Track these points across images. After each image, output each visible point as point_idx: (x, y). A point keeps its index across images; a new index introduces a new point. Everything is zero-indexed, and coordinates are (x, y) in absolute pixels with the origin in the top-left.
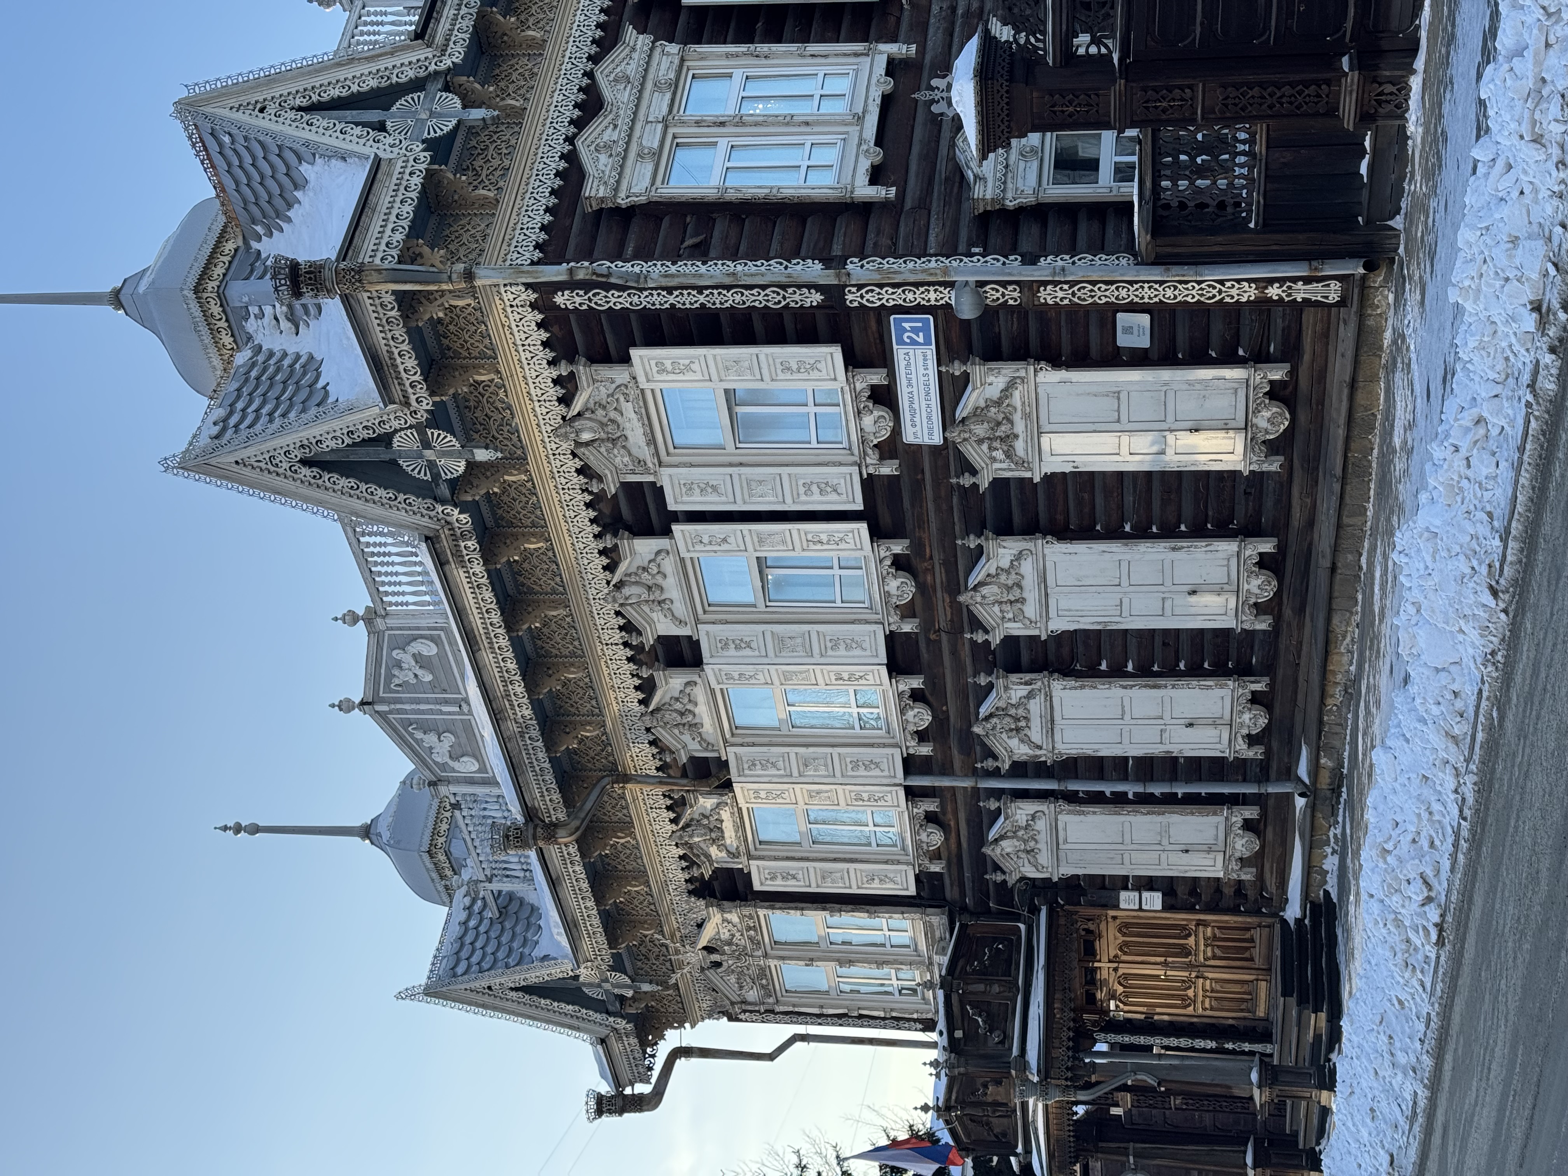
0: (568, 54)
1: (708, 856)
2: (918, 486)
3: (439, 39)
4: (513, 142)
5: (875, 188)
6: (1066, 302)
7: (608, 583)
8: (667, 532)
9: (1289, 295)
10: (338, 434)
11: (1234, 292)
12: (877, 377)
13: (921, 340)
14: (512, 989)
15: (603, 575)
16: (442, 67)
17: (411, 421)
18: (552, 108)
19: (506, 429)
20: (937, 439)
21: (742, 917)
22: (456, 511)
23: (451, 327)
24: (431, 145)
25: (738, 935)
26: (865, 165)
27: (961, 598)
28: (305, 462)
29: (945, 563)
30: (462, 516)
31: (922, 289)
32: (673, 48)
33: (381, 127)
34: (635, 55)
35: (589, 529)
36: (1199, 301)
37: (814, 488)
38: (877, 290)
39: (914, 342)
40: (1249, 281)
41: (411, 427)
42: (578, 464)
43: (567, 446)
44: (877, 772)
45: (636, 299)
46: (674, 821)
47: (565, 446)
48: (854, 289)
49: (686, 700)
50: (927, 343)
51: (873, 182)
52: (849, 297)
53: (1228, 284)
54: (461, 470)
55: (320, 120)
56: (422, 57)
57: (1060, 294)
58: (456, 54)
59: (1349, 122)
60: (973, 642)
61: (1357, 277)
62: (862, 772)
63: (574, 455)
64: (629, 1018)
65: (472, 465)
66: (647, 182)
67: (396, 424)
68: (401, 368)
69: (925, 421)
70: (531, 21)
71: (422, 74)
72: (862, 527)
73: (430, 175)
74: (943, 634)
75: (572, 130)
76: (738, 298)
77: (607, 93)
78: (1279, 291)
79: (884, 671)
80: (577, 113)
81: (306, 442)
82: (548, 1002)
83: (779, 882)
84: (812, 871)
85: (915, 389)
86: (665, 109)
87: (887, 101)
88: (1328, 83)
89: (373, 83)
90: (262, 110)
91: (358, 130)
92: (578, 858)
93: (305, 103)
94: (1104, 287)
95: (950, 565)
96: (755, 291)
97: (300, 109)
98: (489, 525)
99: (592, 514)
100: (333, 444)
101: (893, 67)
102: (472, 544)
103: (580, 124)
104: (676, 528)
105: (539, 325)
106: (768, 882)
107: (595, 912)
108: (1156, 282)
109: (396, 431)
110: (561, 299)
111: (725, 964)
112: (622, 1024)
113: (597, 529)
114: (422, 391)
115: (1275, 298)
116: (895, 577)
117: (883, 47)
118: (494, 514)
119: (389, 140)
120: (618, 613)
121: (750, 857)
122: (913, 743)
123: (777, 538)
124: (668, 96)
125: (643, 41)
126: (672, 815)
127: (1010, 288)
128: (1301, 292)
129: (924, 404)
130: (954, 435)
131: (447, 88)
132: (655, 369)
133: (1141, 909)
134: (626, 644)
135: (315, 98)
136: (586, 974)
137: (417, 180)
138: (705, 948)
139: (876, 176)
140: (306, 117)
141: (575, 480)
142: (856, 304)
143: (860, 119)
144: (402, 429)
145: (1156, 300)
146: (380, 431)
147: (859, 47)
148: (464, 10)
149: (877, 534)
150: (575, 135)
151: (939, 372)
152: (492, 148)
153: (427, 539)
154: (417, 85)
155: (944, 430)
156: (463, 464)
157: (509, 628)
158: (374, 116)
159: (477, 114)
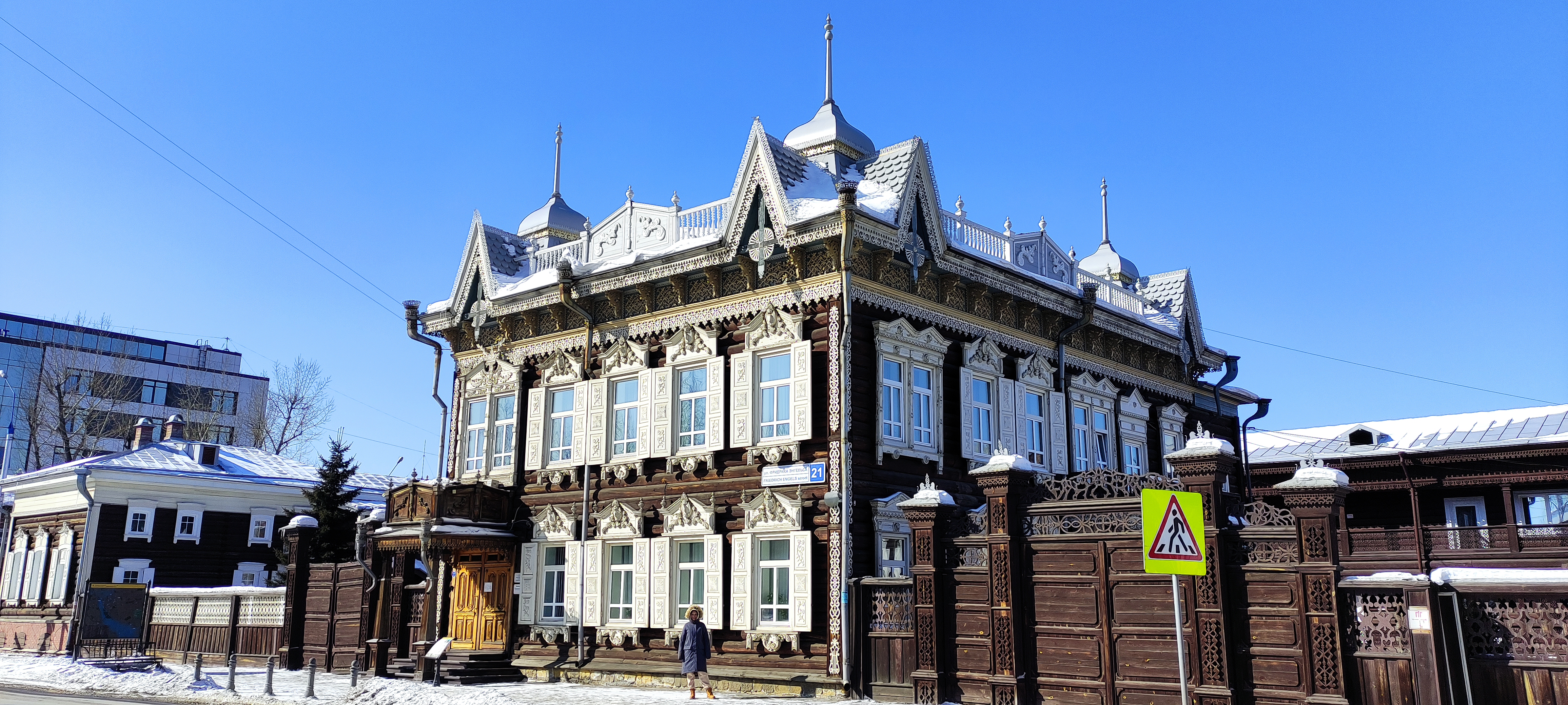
0: (939, 314)
1: (548, 367)
2: (741, 474)
3: (947, 257)
4: (902, 288)
5: (882, 455)
6: (831, 545)
7: (694, 324)
8: (719, 354)
9: (833, 649)
10: (772, 203)
11: (835, 624)
12: (795, 456)
13: (813, 476)
14: (478, 266)
15: (697, 322)
16: (936, 258)
17: (778, 238)
18: (916, 307)
19: (772, 280)
20: (763, 484)
21: (513, 382)
22: (734, 256)
23: (821, 258)
24: (903, 252)
25: (503, 380)
26: (892, 451)
27: (684, 495)
28: (758, 187)
29: (701, 487)
30: (731, 258)
31: (838, 477)
32: (941, 363)
33: (910, 230)
34: (939, 345)
35: (721, 316)
36: (830, 607)
37: (742, 424)
38: (838, 456)
39: (812, 473)
40: (840, 631)
41: (775, 237)
42: (754, 313)
43: (763, 309)
44: (592, 452)
45: (834, 344)
46: (567, 351)
47: (763, 307)
48: (838, 445)
49: (632, 359)
51: (884, 454)
52: (834, 443)
53: (839, 621)
54: (753, 259)
55: (912, 203)
56: (940, 249)
57: (835, 542)
58: (941, 264)
59: (914, 674)
60: (661, 500)
61: (841, 681)
62: (593, 444)
63: (759, 311)
64: (459, 325)
65: (755, 264)
66: (885, 350)
67: (776, 230)
68: (805, 235)
69: (774, 478)
70: (953, 298)
71: (933, 249)
72: (721, 447)
73: (890, 251)
74: (665, 485)
75: (907, 316)
76: (834, 391)
77: (923, 332)
78: (835, 645)
79: (647, 456)
80: (914, 318)
81: (768, 188)
82: (470, 284)
83: (534, 402)
84: (539, 418)
85: (789, 473)
86: (915, 358)
87: (918, 461)
88: (932, 665)
89: (929, 227)
90: (917, 176)
91: (909, 220)
92: (550, 303)
93: (921, 196)
94: (838, 563)
95: (700, 489)
96: (837, 399)
97: (918, 194)
98: (724, 269)
99: (729, 318)
100: (767, 200)
101: (934, 464)
102: (717, 262)
103: (910, 319)
104: (722, 358)
105: (822, 299)
106: (533, 397)
107: (520, 310)
108: (840, 587)
109: (773, 230)
110: (834, 310)
111: (488, 373)
112: (457, 320)
113: (721, 320)
114: (793, 243)
115: (831, 644)
116: (695, 462)
117: (942, 459)
118: (730, 272)
119: (905, 234)
120: (678, 329)
121: (547, 388)
122: (607, 470)
123: (716, 406)
124: (921, 360)
125: (945, 350)
126: (570, 350)
127: (838, 519)
128: (834, 655)
129: (782, 477)
130: (767, 491)
131: (926, 260)
132: (801, 351)
133: (514, 583)
134: (662, 331)
135: (922, 200)
136: (486, 304)
137: (888, 246)
138: (496, 363)
139: (887, 456)
140: (914, 196)
141: (746, 311)
142: (831, 446)
143: (910, 448)
144: (774, 233)
145: (831, 587)
146: (773, 223)
147: (942, 448)
148: (959, 268)
149: (717, 455)
150: (905, 317)
151: (797, 485)
152: (899, 279)
153: (721, 241)
154: (928, 246)
155: (770, 487)
156: (757, 260)
157: (673, 277)
158: (915, 227)
159: (916, 273)
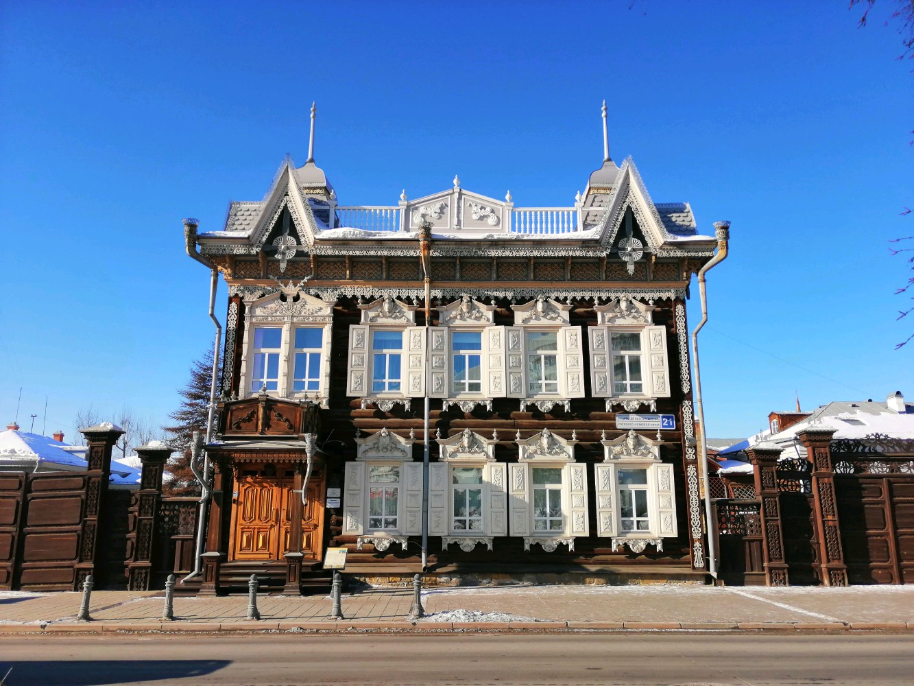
2: (601, 417)
8: (575, 323)
9: (696, 550)
11: (696, 531)
12: (653, 408)
14: (286, 205)
20: (618, 426)
25: (309, 312)
27: (545, 430)
28: (629, 207)
31: (692, 426)
36: (691, 519)
37: (602, 380)
38: (690, 412)
39: (663, 422)
44: (435, 387)
45: (681, 331)
46: (399, 298)
48: (690, 403)
49: (478, 315)
50: (663, 426)
52: (687, 402)
62: (435, 381)
64: (257, 253)
69: (628, 423)
72: (582, 396)
74: (519, 421)
76: (684, 365)
78: (698, 546)
83: (356, 337)
85: (642, 420)
88: (781, 558)
95: (561, 426)
96: (687, 371)
100: (638, 218)
104: (578, 327)
105: (669, 298)
106: (355, 332)
110: (680, 307)
111: (285, 303)
112: (254, 249)
115: (695, 545)
116: (552, 405)
121: (371, 326)
122: (450, 403)
126: (403, 297)
129: (635, 423)
130: (632, 432)
132: (656, 333)
138: (298, 295)
142: (685, 404)
145: (691, 505)
